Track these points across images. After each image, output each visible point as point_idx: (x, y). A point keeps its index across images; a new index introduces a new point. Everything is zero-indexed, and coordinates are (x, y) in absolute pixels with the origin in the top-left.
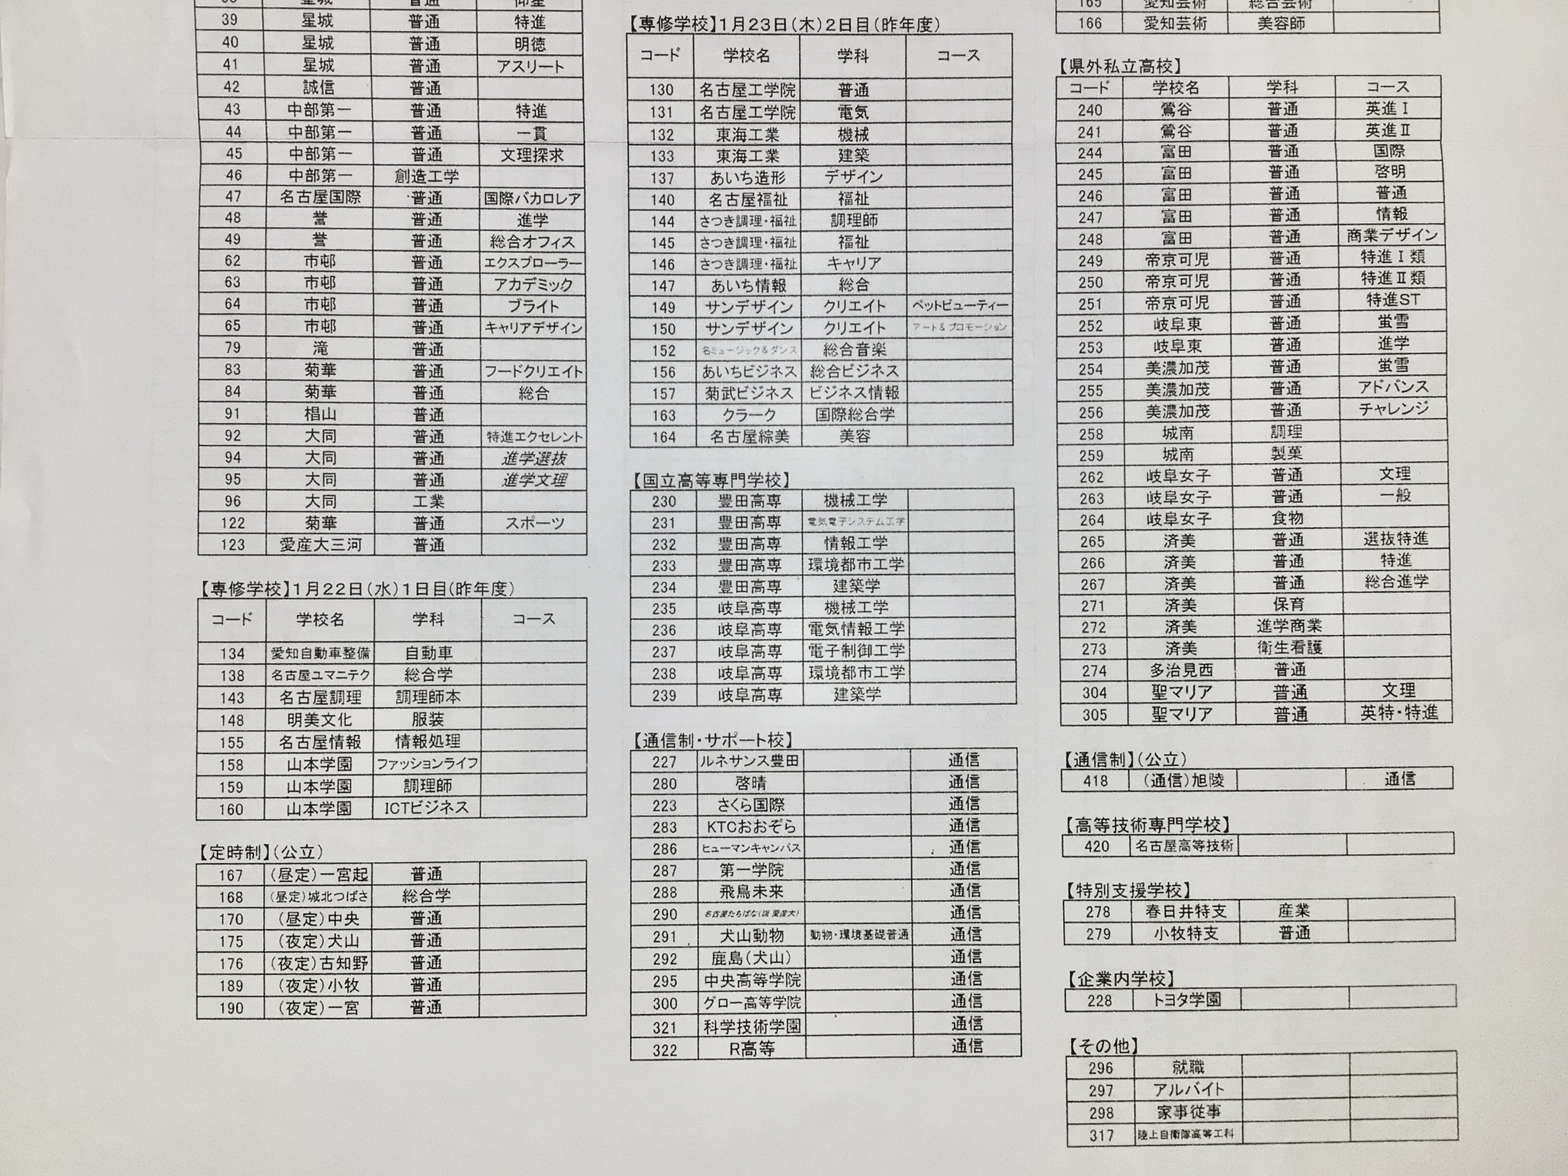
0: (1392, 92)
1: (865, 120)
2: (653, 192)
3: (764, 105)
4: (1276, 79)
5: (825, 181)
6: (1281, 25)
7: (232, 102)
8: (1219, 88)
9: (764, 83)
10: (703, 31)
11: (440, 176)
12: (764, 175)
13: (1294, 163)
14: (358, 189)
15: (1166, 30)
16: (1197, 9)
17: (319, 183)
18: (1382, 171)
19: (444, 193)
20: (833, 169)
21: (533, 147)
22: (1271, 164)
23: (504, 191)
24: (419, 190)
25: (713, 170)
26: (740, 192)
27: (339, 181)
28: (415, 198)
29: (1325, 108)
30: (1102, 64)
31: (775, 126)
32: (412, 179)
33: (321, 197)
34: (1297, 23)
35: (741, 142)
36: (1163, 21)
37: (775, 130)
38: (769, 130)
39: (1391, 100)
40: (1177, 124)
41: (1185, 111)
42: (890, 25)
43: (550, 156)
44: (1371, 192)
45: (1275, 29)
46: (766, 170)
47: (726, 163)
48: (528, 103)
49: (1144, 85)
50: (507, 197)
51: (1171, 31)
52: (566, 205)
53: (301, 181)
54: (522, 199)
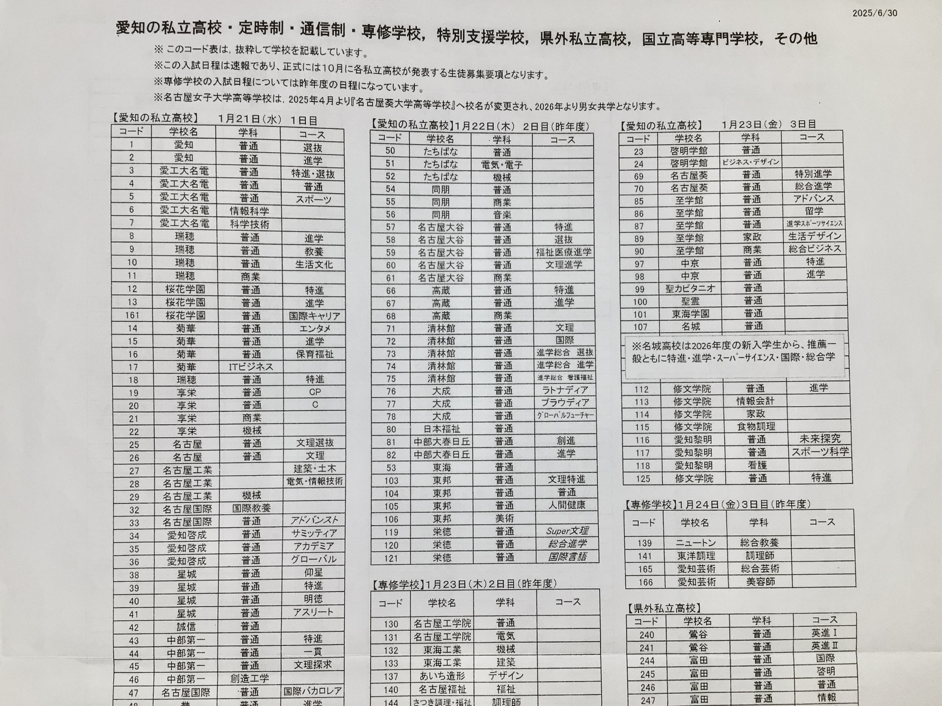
0: (827, 623)
1: (512, 640)
2: (385, 685)
3: (452, 632)
4: (758, 616)
5: (489, 679)
6: (761, 582)
7: (134, 636)
8: (723, 621)
9: (452, 619)
10: (416, 589)
11: (257, 678)
12: (452, 675)
13: (769, 667)
14: (208, 687)
15: (691, 586)
16: (710, 573)
17: (185, 684)
18: (821, 671)
19: (260, 688)
20: (494, 671)
21: (313, 660)
22: (755, 668)
23: (295, 686)
24: (244, 687)
25: (421, 671)
26: (438, 684)
27: (197, 682)
28: (243, 692)
29: (787, 633)
30: (653, 607)
31: (459, 644)
32: (241, 680)
33: (186, 692)
34: (770, 582)
35: (438, 654)
36: (690, 581)
37: (459, 647)
38: (455, 647)
39: (826, 628)
40: (699, 643)
41: (704, 635)
42: (527, 584)
43: (323, 665)
44: (814, 684)
45: (757, 585)
46: (453, 671)
47: (430, 667)
48: (311, 634)
49: (678, 620)
50: (297, 691)
51: (695, 586)
52: (333, 694)
53: (175, 683)
54: (306, 691)
